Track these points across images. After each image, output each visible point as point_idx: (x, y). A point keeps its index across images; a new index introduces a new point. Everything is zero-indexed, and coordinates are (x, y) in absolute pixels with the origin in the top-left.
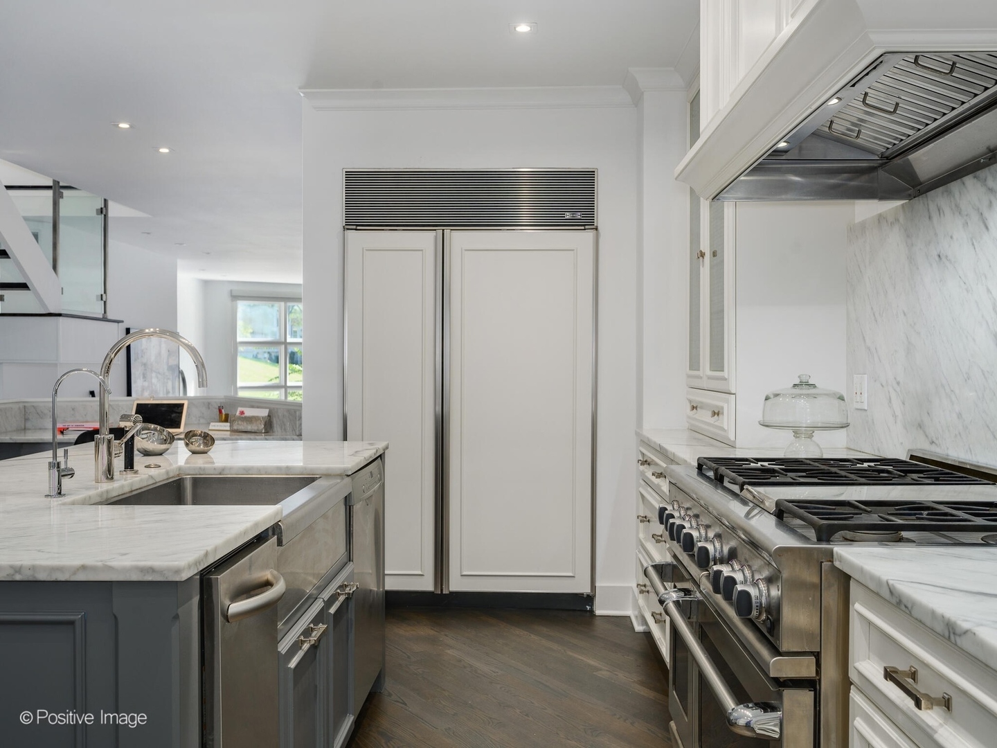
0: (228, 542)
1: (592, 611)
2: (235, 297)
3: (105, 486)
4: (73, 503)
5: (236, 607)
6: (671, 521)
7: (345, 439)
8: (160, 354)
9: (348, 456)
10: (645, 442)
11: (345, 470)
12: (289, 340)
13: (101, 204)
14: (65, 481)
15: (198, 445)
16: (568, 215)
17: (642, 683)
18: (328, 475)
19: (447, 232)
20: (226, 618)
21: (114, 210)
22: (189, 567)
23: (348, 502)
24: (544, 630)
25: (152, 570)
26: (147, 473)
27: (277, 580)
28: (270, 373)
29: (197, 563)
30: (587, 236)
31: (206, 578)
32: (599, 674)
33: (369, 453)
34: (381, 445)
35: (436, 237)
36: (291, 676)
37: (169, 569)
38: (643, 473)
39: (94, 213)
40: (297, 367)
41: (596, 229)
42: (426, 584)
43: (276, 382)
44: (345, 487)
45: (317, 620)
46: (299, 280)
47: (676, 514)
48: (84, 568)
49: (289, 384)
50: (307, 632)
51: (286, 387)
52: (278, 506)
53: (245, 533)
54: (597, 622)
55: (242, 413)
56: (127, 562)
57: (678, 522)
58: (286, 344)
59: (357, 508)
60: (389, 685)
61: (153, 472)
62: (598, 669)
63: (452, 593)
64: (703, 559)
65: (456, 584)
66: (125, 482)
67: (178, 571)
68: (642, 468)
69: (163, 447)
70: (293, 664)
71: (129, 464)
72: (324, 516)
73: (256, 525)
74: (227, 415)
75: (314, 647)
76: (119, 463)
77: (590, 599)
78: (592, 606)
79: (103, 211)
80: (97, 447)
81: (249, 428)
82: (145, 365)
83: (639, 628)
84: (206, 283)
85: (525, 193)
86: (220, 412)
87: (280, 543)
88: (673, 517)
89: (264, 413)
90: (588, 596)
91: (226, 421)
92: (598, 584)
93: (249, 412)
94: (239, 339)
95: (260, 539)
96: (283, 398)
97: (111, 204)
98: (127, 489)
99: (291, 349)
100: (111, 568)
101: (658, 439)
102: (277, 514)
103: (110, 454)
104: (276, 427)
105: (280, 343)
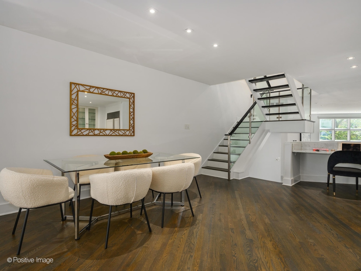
2: (319, 118)
13: (310, 91)
58: (334, 130)
79: (310, 93)
94: (320, 129)
105: (333, 130)
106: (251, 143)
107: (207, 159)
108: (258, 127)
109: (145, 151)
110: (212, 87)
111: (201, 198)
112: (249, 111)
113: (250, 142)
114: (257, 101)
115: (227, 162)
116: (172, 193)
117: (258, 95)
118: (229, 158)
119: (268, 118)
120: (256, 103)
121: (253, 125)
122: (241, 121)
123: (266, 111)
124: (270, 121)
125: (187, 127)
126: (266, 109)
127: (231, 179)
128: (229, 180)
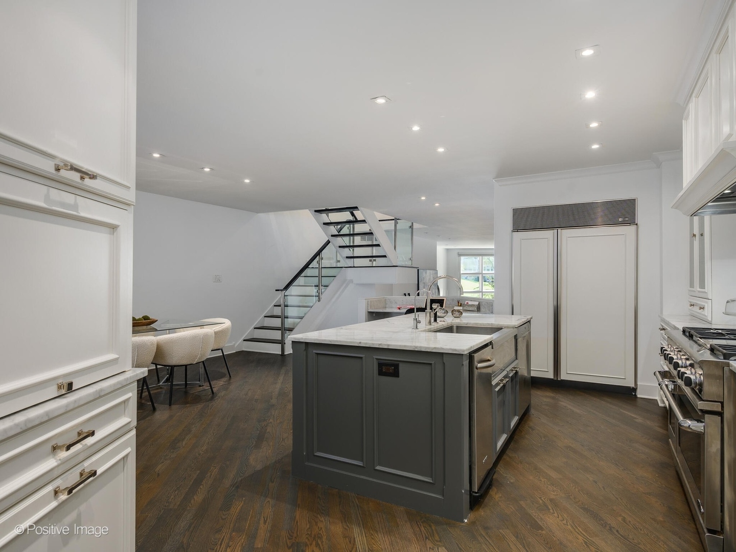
0: (477, 345)
1: (635, 395)
2: (460, 255)
3: (429, 327)
4: (421, 331)
5: (480, 365)
6: (665, 352)
7: (513, 314)
8: (430, 279)
9: (515, 321)
10: (663, 320)
11: (515, 325)
12: (484, 272)
13: (410, 224)
14: (418, 324)
15: (457, 314)
16: (620, 220)
17: (660, 427)
18: (508, 327)
19: (559, 230)
20: (477, 368)
21: (416, 226)
22: (467, 350)
23: (516, 337)
24: (609, 400)
25: (455, 350)
26: (441, 323)
27: (493, 359)
28: (475, 286)
29: (469, 349)
30: (632, 228)
31: (471, 356)
32: (637, 420)
33: (524, 320)
34: (529, 317)
35: (554, 233)
36: (496, 393)
37: (461, 350)
38: (662, 334)
39: (408, 228)
40: (487, 283)
41: (637, 225)
42: (550, 375)
43: (478, 289)
44: (515, 332)
45: (505, 377)
46: (493, 247)
47: (669, 350)
48: (435, 348)
49: (483, 291)
50: (501, 380)
51: (482, 292)
52: (492, 336)
53: (482, 342)
54: (638, 400)
55: (468, 303)
56: (448, 347)
57: (667, 352)
58: (482, 274)
59: (519, 340)
60: (532, 411)
61: (443, 323)
62: (635, 418)
63: (562, 380)
64: (676, 366)
65: (564, 376)
66: (435, 326)
67: (464, 351)
68: (662, 331)
69: (444, 315)
70: (497, 389)
71: (435, 320)
72: (507, 341)
73: (485, 341)
74: (461, 304)
75: (504, 386)
76: (433, 319)
77: (634, 390)
78: (636, 393)
79: (411, 227)
80: (426, 314)
81: (471, 309)
82: (424, 283)
83: (661, 405)
84: (448, 250)
85: (600, 212)
86: (458, 302)
87: (492, 348)
88: (667, 350)
89: (477, 303)
90: (633, 388)
91: (461, 306)
92: (639, 383)
93: (470, 303)
94: (461, 272)
95: (486, 346)
96: (481, 297)
97: (414, 224)
98: (436, 328)
99: (484, 275)
100: (443, 349)
101: (668, 319)
102: (492, 338)
103: (430, 317)
104: (482, 309)
105: (480, 274)
106: (322, 300)
107: (253, 327)
108: (335, 277)
109: (146, 318)
110: (261, 215)
111: (230, 377)
112: (318, 253)
113: (319, 298)
114: (332, 239)
115: (280, 330)
116: (186, 366)
117: (333, 230)
118: (283, 323)
119: (350, 262)
120: (330, 242)
121: (325, 272)
122: (306, 266)
123: (348, 252)
124: (354, 267)
125: (218, 280)
126: (347, 249)
127: (286, 353)
128: (283, 355)
